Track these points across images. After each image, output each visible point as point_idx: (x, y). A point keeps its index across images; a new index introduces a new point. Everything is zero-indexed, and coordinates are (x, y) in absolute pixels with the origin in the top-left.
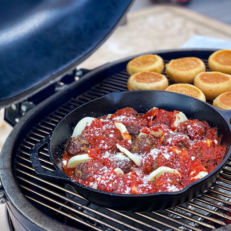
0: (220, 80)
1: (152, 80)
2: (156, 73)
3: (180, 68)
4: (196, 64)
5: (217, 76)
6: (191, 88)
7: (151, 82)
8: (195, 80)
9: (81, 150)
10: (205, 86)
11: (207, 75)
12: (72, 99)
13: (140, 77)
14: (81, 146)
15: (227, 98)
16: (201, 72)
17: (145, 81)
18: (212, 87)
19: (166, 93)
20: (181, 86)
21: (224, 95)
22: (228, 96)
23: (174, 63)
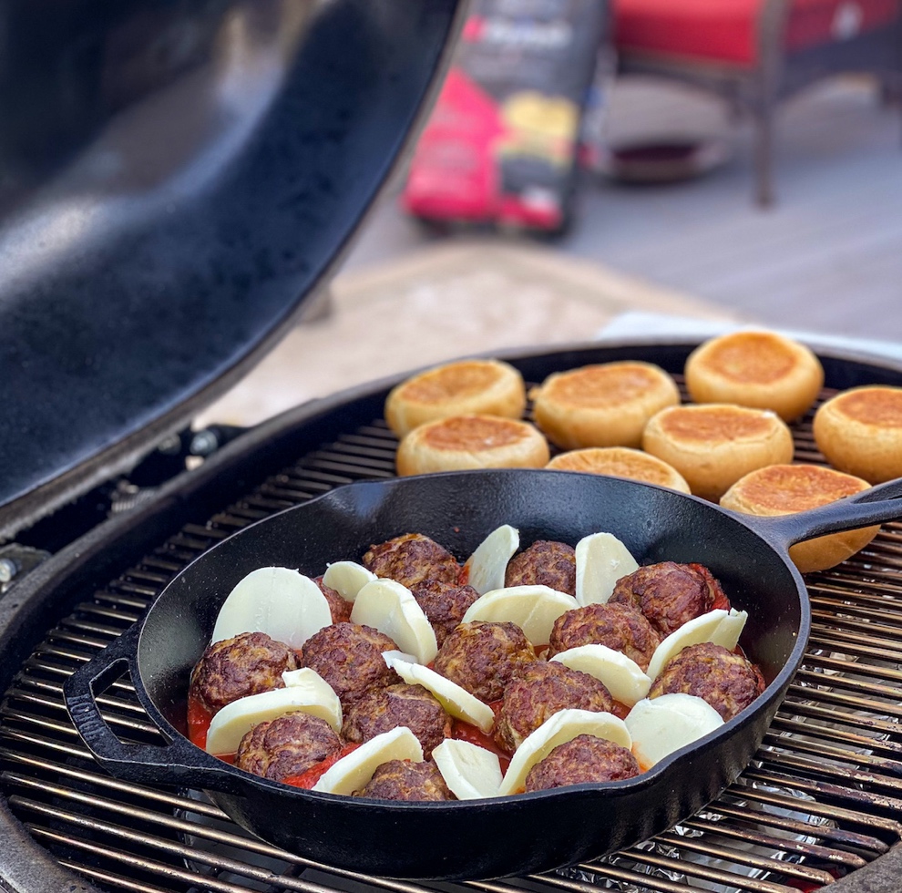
0: (737, 428)
1: (488, 442)
2: (501, 420)
3: (587, 400)
4: (643, 383)
5: (724, 419)
6: (635, 459)
7: (485, 447)
8: (648, 434)
9: (252, 685)
10: (686, 452)
11: (688, 416)
12: (190, 528)
13: (443, 433)
14: (254, 670)
15: (769, 485)
16: (662, 407)
17: (462, 447)
18: (712, 452)
19: (548, 475)
20: (597, 457)
21: (758, 479)
22: (770, 479)
23: (560, 385)
